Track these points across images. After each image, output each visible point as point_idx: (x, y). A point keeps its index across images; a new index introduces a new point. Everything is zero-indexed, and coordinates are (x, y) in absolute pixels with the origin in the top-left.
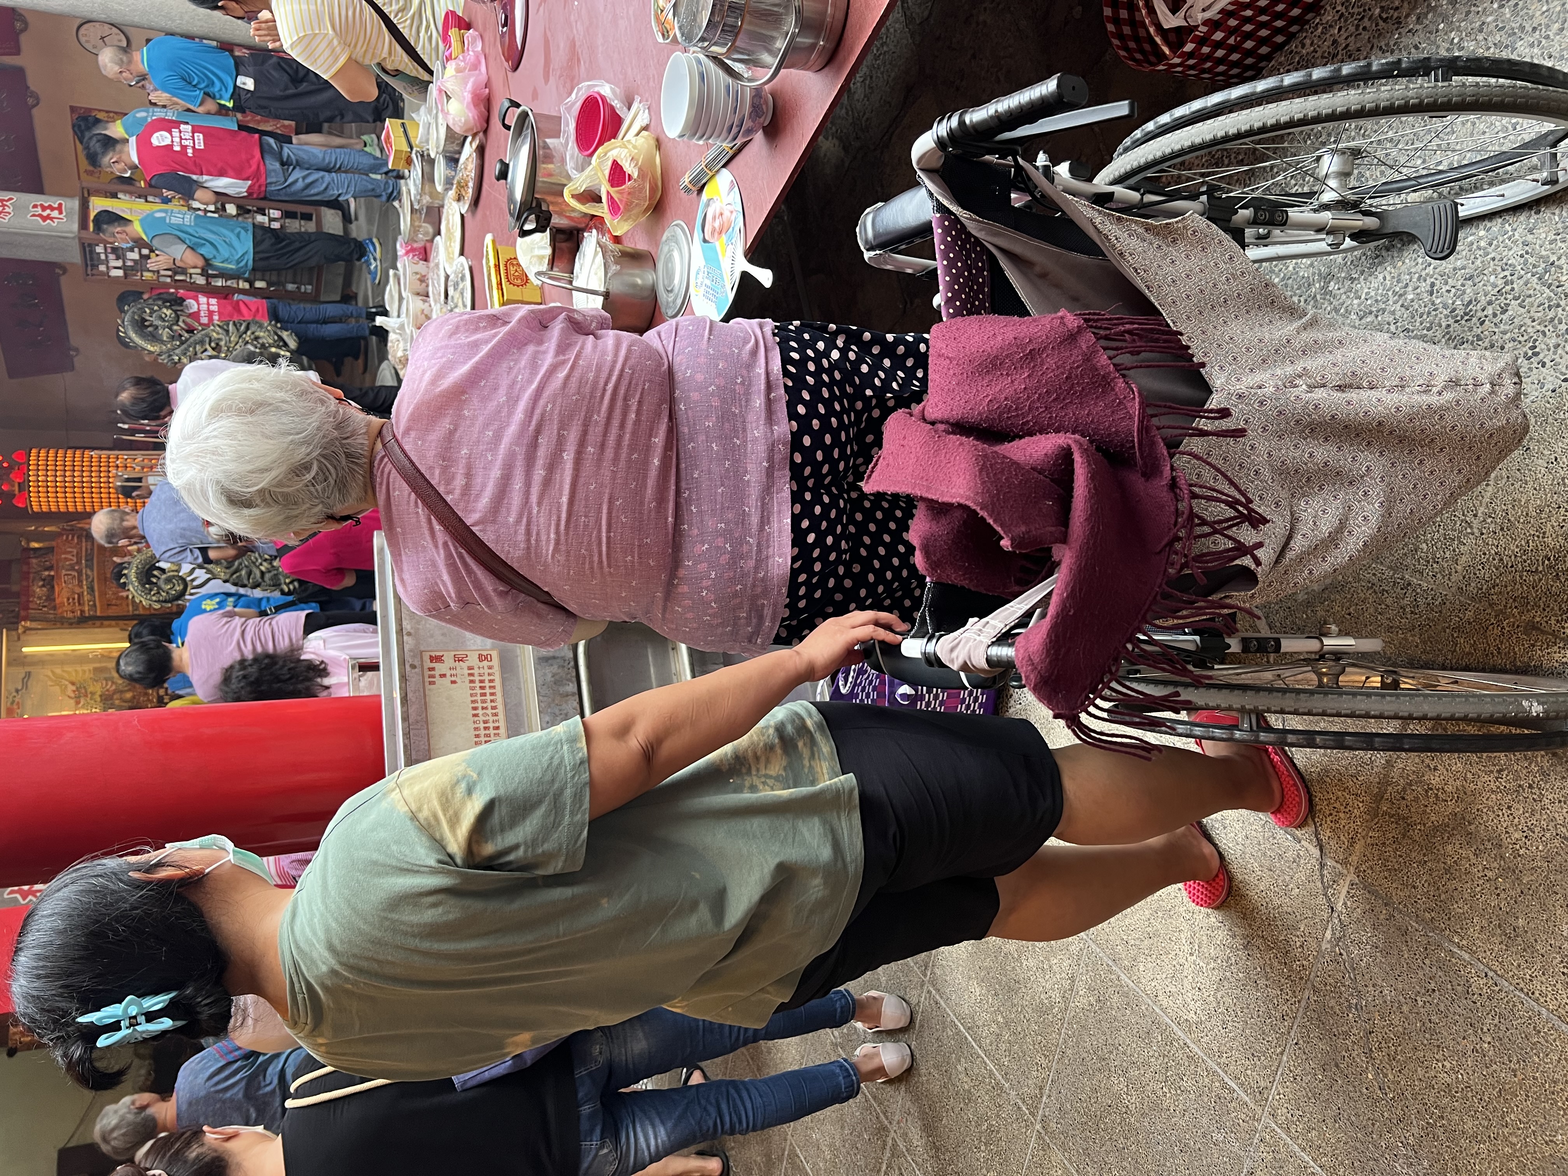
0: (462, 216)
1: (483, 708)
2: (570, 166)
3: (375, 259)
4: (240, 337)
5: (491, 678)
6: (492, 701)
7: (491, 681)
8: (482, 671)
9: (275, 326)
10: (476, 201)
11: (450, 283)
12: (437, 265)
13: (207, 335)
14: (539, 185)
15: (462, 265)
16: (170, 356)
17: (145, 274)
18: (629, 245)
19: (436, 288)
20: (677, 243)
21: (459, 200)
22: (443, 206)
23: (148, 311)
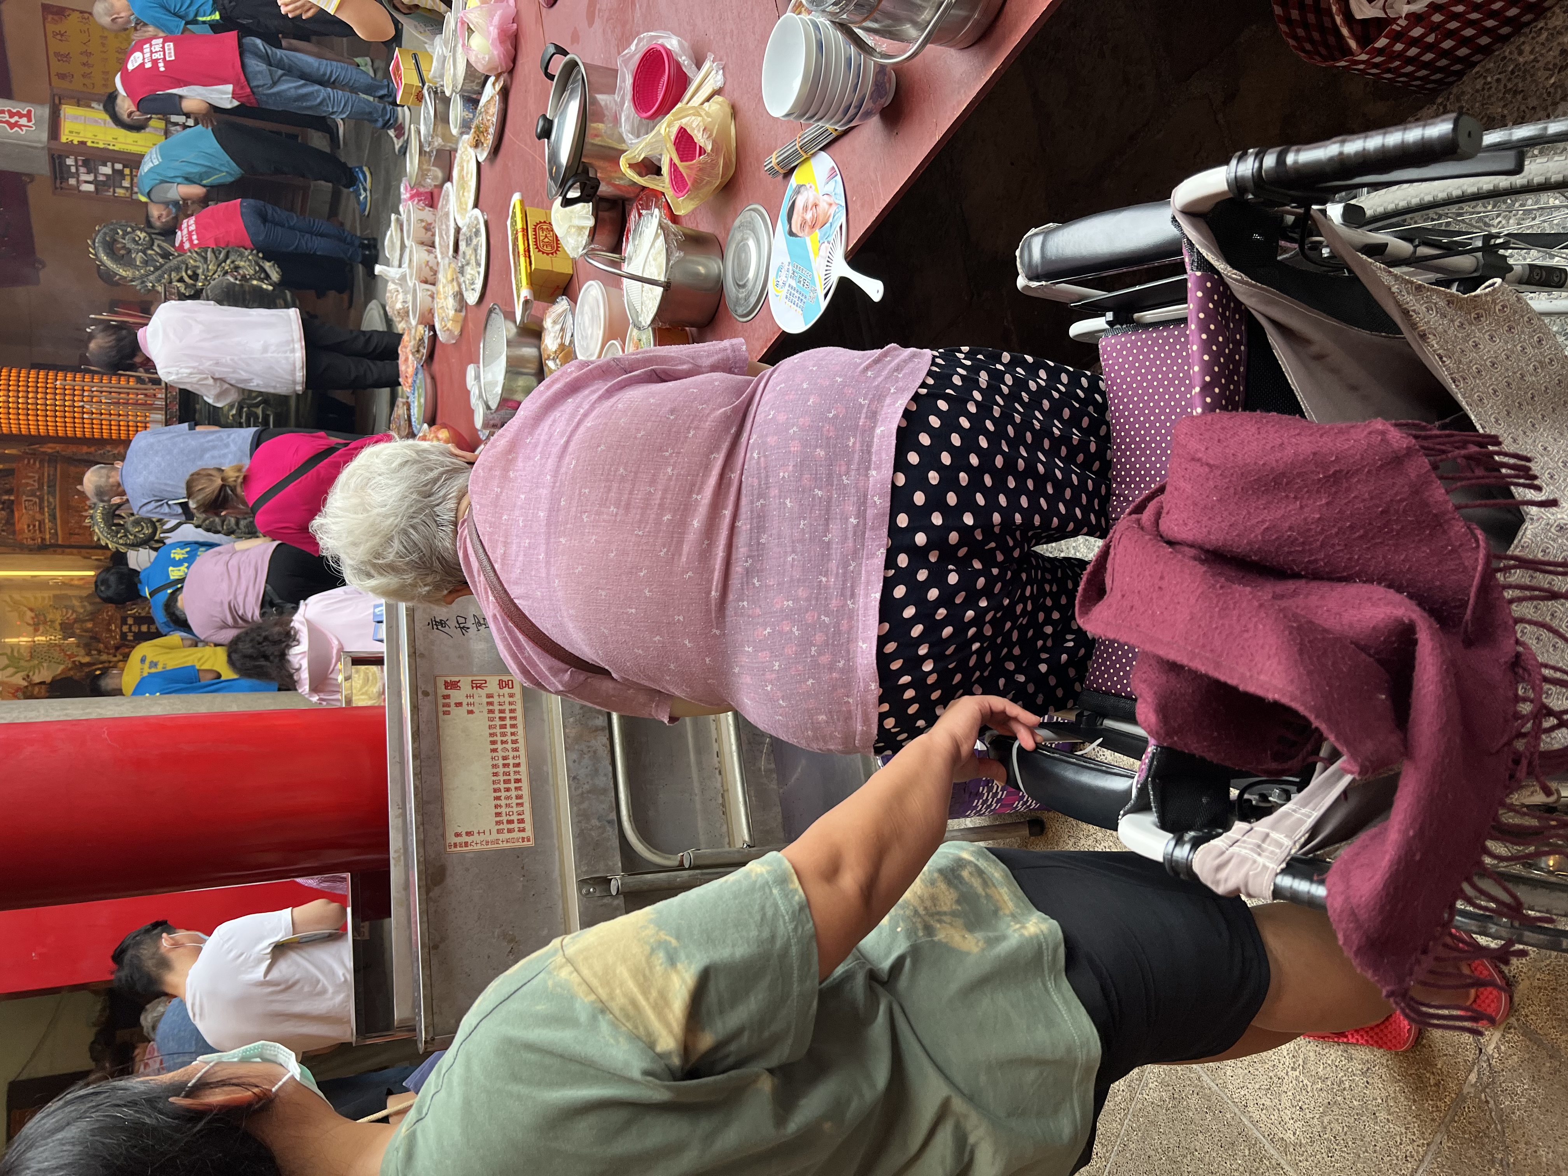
0: (478, 164)
1: (503, 742)
2: (625, 128)
3: (365, 190)
4: (219, 265)
5: (513, 707)
6: (513, 734)
7: (512, 711)
8: (502, 699)
9: (257, 255)
10: (496, 150)
11: (461, 237)
12: (447, 214)
13: (184, 262)
14: (587, 147)
15: (477, 218)
16: (143, 282)
17: (118, 190)
18: (690, 225)
19: (444, 239)
20: (754, 231)
21: (476, 146)
22: (456, 150)
23: (120, 232)
